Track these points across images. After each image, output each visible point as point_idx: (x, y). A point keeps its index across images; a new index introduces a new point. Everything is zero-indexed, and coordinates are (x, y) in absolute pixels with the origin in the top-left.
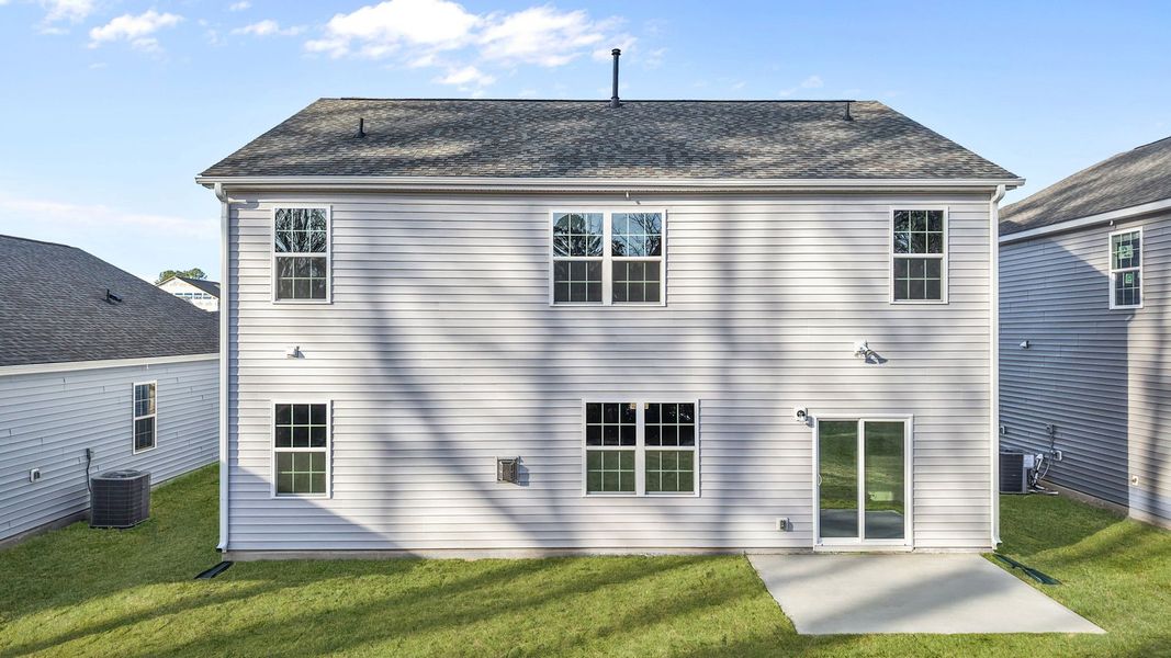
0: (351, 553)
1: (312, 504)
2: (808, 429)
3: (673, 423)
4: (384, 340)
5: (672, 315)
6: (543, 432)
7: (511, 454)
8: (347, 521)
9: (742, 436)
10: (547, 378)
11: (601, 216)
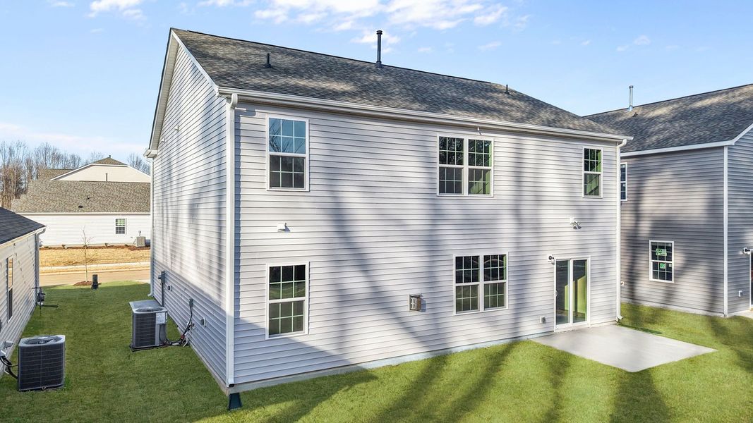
0: (321, 372)
1: (293, 341)
2: (552, 266)
3: (495, 266)
4: (339, 218)
5: (495, 202)
6: (431, 278)
7: (416, 292)
8: (317, 349)
9: (524, 272)
10: (432, 244)
11: (461, 141)
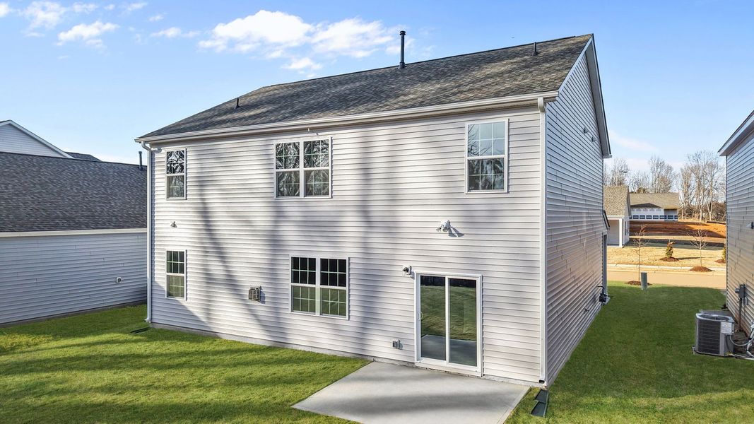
0: (194, 330)
1: (180, 303)
2: (411, 281)
3: (335, 271)
5: (335, 204)
6: (272, 274)
7: (256, 285)
8: (192, 313)
9: (374, 281)
10: (274, 242)
